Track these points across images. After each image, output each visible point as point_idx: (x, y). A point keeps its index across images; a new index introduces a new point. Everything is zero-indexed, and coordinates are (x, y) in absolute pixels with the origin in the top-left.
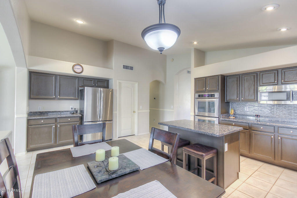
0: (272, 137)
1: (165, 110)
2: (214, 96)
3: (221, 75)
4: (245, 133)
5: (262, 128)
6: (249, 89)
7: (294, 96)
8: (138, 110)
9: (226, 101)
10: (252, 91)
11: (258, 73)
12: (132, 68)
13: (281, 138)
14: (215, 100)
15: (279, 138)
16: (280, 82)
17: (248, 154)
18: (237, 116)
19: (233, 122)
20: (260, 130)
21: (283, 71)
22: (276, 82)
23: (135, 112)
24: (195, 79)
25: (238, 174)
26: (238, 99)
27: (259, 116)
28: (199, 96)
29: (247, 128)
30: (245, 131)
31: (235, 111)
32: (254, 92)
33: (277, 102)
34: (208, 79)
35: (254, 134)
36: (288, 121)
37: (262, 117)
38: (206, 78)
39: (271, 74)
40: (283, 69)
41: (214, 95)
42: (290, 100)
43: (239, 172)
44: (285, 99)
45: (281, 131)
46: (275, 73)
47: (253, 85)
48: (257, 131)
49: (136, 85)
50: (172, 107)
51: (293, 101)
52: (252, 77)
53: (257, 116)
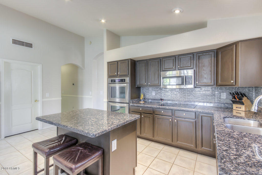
0: (170, 120)
1: (84, 96)
2: (125, 81)
3: (131, 59)
4: (150, 117)
5: (163, 112)
6: (154, 74)
7: (187, 80)
8: (43, 98)
9: (136, 86)
10: (157, 76)
11: (161, 59)
12: (29, 45)
13: (177, 121)
14: (126, 85)
15: (176, 121)
16: (177, 68)
17: (152, 138)
18: (146, 100)
19: (140, 107)
20: (161, 114)
21: (179, 57)
22: (174, 67)
23: (38, 101)
24: (108, 63)
25: (134, 170)
26: (146, 84)
27: (163, 100)
28: (112, 81)
29: (152, 112)
30: (150, 116)
31: (144, 95)
32: (158, 77)
33: (179, 87)
34: (119, 63)
35: (156, 117)
36: (183, 104)
37: (165, 100)
38: (117, 62)
39: (171, 60)
40: (179, 55)
41: (125, 79)
42: (184, 85)
43: (136, 166)
44: (181, 83)
45: (177, 114)
46: (173, 59)
47: (157, 70)
48: (159, 115)
49: (39, 67)
50: (91, 93)
51: (186, 86)
52: (157, 63)
53: (161, 99)
